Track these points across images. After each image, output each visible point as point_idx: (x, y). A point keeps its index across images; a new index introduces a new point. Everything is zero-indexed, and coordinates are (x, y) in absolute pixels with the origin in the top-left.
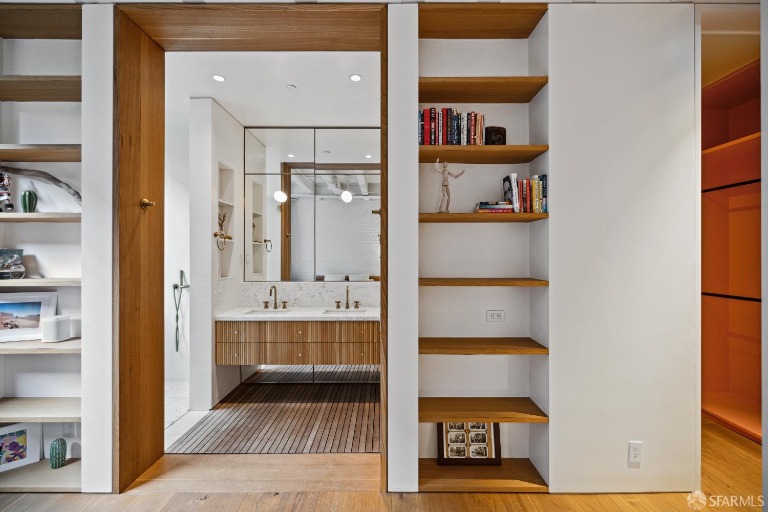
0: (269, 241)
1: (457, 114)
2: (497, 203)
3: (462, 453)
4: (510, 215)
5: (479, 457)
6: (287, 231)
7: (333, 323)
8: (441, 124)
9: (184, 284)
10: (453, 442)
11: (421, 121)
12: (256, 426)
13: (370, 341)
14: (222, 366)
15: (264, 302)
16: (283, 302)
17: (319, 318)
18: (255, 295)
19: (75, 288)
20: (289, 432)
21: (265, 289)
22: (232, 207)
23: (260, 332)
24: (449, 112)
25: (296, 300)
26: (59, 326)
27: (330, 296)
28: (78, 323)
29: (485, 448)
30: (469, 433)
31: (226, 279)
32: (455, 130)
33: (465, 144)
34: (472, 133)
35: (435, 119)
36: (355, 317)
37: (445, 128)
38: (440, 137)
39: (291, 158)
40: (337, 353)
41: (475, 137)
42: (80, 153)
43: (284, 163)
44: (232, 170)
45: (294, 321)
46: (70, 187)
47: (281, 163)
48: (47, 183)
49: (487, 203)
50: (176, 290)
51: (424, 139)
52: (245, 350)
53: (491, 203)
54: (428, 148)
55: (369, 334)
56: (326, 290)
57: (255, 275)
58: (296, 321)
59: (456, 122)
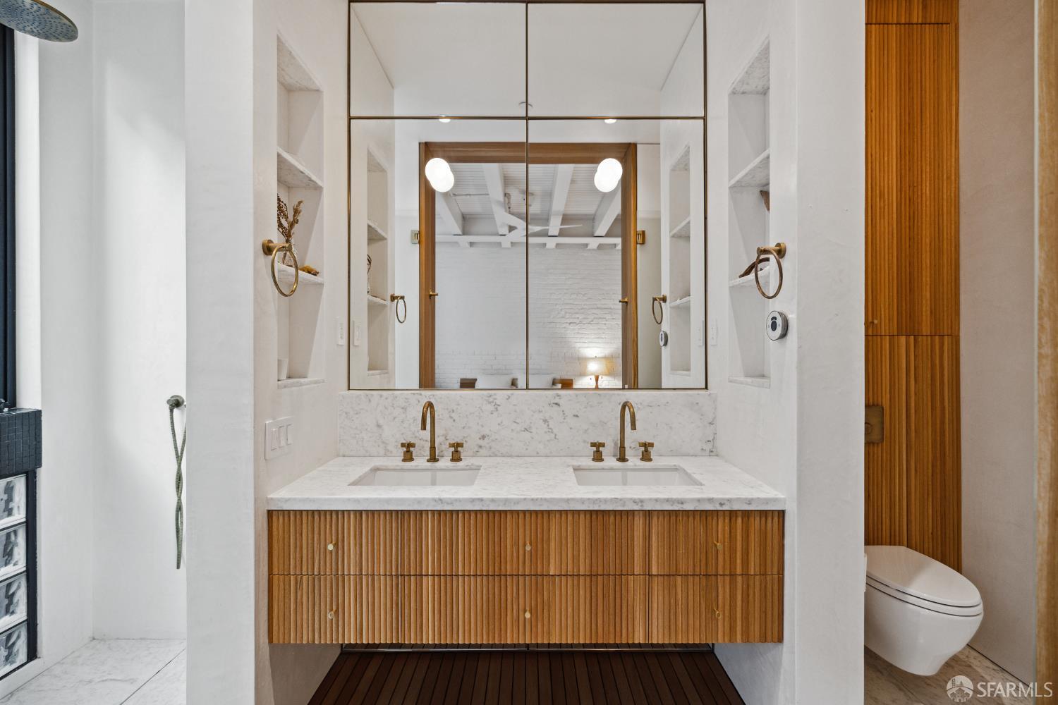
0: (402, 298)
6: (430, 287)
7: (624, 516)
13: (739, 571)
15: (403, 445)
16: (451, 445)
17: (583, 501)
18: (379, 426)
21: (404, 409)
22: (317, 189)
27: (570, 429)
31: (301, 385)
36: (692, 500)
40: (637, 608)
43: (426, 144)
45: (506, 512)
47: (420, 144)
50: (175, 410)
52: (359, 600)
55: (733, 550)
56: (563, 412)
57: (373, 375)
58: (512, 511)
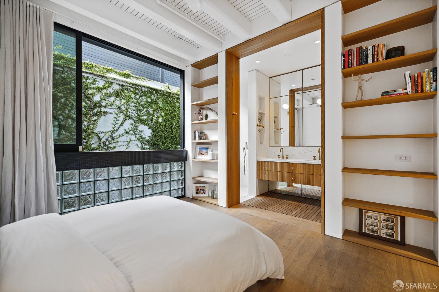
0: (282, 129)
1: (365, 48)
2: (395, 91)
3: (376, 232)
4: (406, 96)
5: (387, 237)
7: (309, 164)
8: (355, 56)
9: (247, 148)
10: (370, 225)
11: (343, 58)
12: (272, 204)
14: (260, 179)
15: (278, 156)
16: (286, 156)
18: (274, 152)
19: (216, 142)
20: (285, 209)
22: (264, 113)
23: (275, 166)
24: (360, 48)
25: (293, 155)
26: (213, 155)
27: (310, 154)
28: (217, 155)
29: (393, 234)
30: (381, 223)
31: (262, 145)
32: (364, 57)
33: (371, 62)
34: (376, 55)
35: (351, 54)
37: (358, 57)
38: (355, 63)
39: (294, 87)
40: (311, 180)
41: (378, 57)
42: (217, 100)
43: (291, 90)
44: (264, 98)
45: (290, 163)
46: (215, 111)
47: (289, 90)
48: (209, 111)
49: (388, 92)
50: (244, 150)
51: (345, 66)
52: (269, 174)
53: (390, 92)
54: (347, 70)
56: (308, 151)
57: (275, 144)
59: (364, 53)
